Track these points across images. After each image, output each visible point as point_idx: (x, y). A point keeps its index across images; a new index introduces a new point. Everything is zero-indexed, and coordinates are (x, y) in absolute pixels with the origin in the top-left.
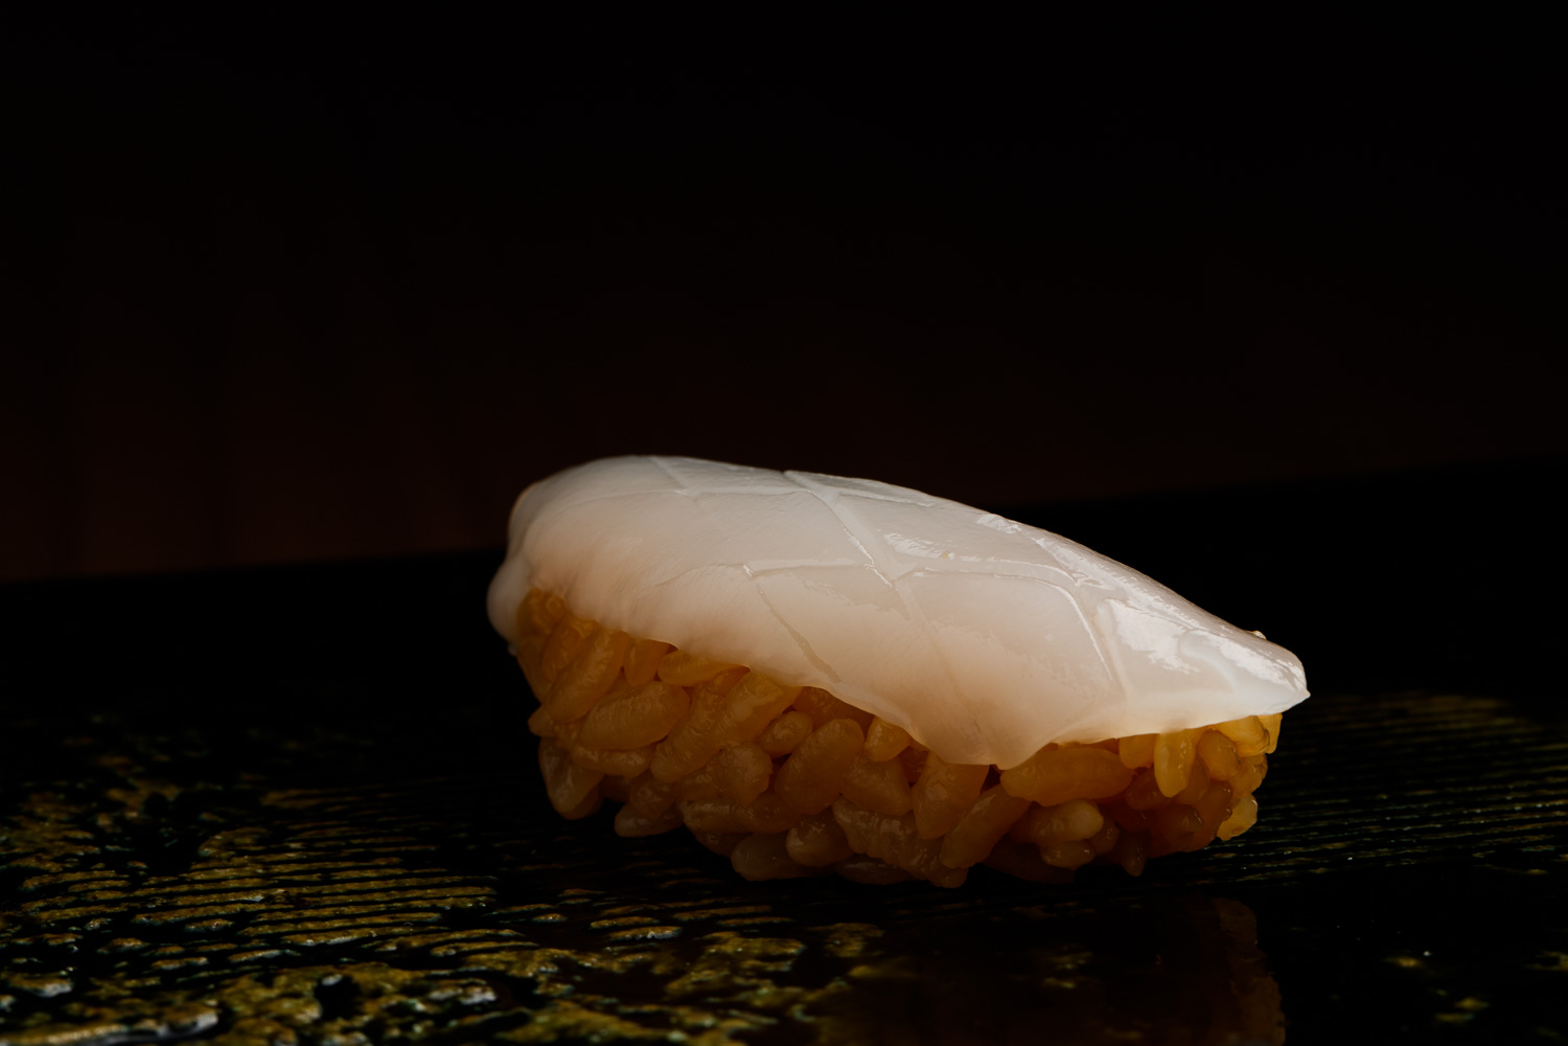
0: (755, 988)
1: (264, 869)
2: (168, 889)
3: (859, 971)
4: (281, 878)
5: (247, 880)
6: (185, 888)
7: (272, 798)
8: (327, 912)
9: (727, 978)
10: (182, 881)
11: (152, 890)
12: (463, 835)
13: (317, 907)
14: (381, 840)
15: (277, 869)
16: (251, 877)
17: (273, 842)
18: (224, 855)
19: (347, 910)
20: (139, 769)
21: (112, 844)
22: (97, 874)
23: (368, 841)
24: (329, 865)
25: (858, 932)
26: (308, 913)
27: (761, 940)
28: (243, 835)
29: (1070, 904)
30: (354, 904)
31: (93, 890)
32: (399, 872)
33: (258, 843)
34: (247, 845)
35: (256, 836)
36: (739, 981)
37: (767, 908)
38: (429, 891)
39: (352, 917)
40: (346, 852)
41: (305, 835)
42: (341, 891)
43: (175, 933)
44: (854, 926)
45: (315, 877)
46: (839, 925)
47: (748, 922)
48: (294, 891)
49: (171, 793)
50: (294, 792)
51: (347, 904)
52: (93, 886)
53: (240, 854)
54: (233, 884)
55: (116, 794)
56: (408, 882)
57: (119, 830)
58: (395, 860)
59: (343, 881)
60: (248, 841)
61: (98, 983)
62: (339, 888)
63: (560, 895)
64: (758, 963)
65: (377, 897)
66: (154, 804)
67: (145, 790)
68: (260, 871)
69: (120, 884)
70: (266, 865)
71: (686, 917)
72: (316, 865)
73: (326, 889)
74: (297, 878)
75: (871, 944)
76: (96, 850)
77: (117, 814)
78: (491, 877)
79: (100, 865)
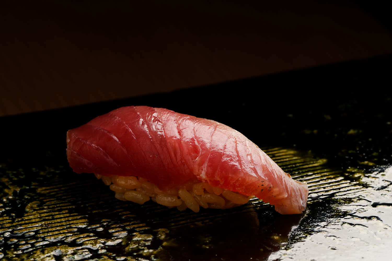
0: (143, 250)
1: (40, 215)
2: (20, 223)
3: (165, 244)
4: (43, 218)
5: (36, 219)
6: (23, 222)
7: (39, 190)
8: (54, 229)
9: (137, 247)
10: (22, 220)
11: (17, 223)
12: (80, 202)
13: (52, 227)
14: (63, 205)
15: (43, 215)
16: (37, 218)
17: (41, 206)
18: (31, 211)
19: (58, 228)
20: (11, 183)
21: (7, 207)
22: (5, 218)
23: (61, 205)
24: (53, 213)
25: (164, 231)
26: (50, 230)
27: (144, 235)
28: (34, 204)
29: (207, 221)
30: (60, 226)
31: (5, 224)
32: (68, 215)
33: (38, 206)
34: (35, 207)
35: (37, 204)
36: (140, 247)
37: (144, 224)
38: (74, 221)
39: (59, 230)
40: (56, 209)
41: (47, 203)
42: (56, 222)
43: (23, 237)
44: (163, 230)
45: (50, 218)
46: (160, 229)
47: (141, 229)
48: (47, 222)
49: (18, 190)
50: (44, 188)
51: (57, 226)
52: (4, 222)
53: (35, 210)
54: (34, 221)
55: (6, 191)
56: (70, 219)
57: (8, 202)
58: (67, 211)
59: (57, 219)
60: (35, 206)
61: (8, 252)
62: (56, 221)
63: (102, 221)
64: (144, 242)
65: (64, 224)
66: (15, 193)
67: (12, 189)
68: (39, 216)
69: (10, 221)
70: (40, 214)
71: (128, 228)
72: (50, 213)
73: (53, 221)
74: (47, 218)
75: (167, 235)
76: (3, 210)
77: (7, 197)
78: (87, 216)
79: (5, 215)
